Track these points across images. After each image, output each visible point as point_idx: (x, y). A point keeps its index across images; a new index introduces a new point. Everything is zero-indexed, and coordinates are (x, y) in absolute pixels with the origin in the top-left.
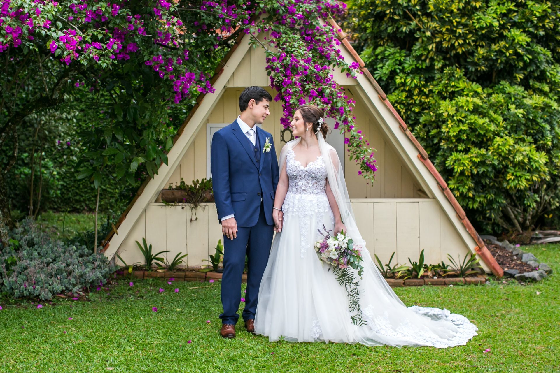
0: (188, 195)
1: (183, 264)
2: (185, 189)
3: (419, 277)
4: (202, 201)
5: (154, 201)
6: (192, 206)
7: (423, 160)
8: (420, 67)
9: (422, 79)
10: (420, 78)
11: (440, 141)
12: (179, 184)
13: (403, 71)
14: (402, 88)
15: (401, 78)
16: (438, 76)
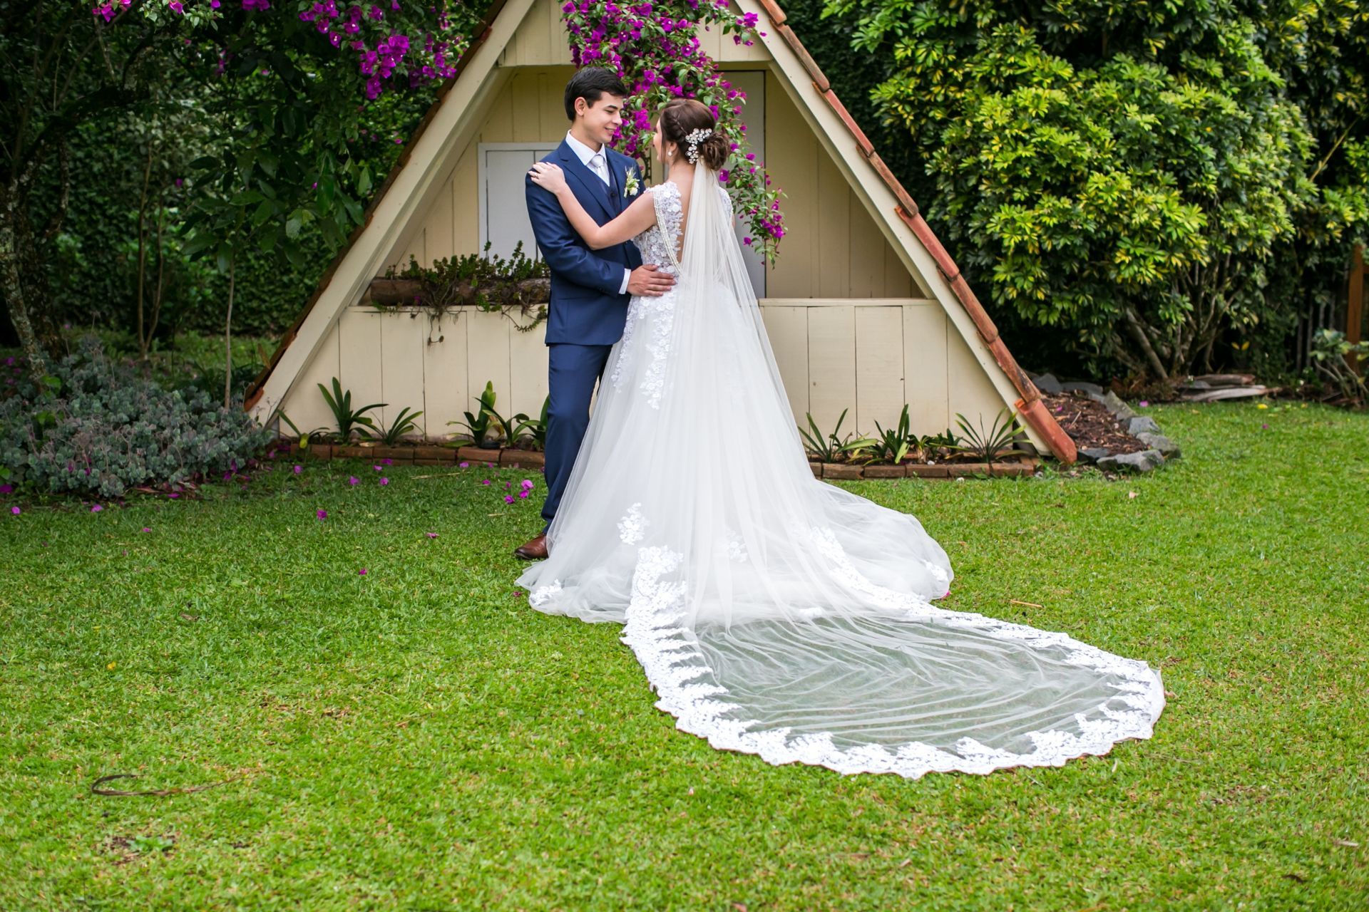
0: (424, 289)
1: (417, 432)
2: (417, 278)
3: (897, 461)
4: (453, 303)
5: (357, 301)
6: (432, 311)
7: (906, 219)
8: (946, 24)
9: (950, 49)
10: (946, 47)
11: (979, 182)
12: (408, 268)
13: (909, 32)
14: (909, 69)
15: (906, 48)
16: (982, 43)
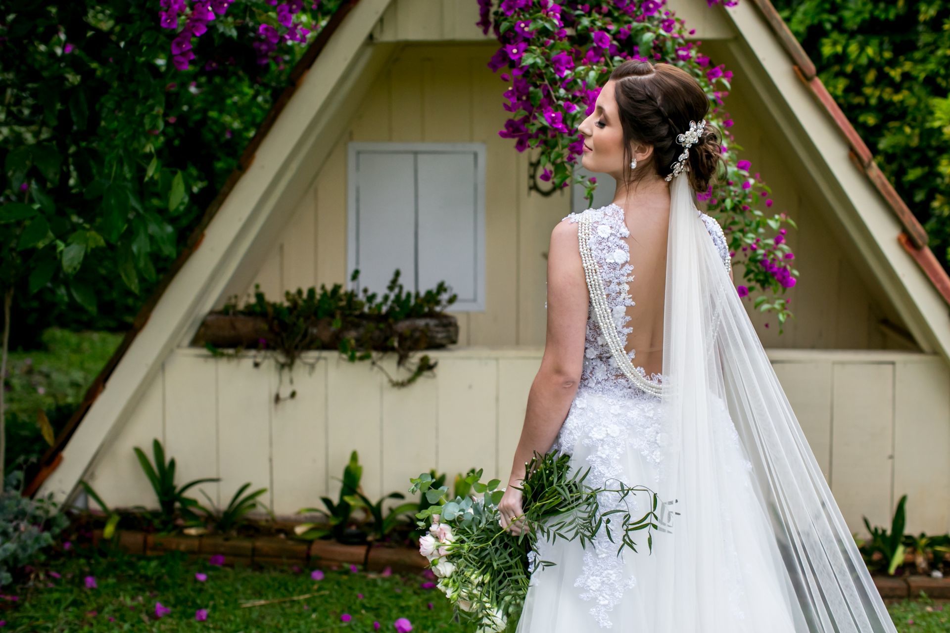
0: (271, 329)
1: (260, 510)
2: (264, 315)
3: (892, 570)
4: (309, 347)
5: (187, 341)
6: (282, 359)
7: (913, 252)
8: (883, 17)
9: (886, 46)
10: (881, 44)
11: (930, 197)
12: (253, 300)
13: (839, 26)
14: (836, 68)
15: (835, 44)
16: (925, 38)
